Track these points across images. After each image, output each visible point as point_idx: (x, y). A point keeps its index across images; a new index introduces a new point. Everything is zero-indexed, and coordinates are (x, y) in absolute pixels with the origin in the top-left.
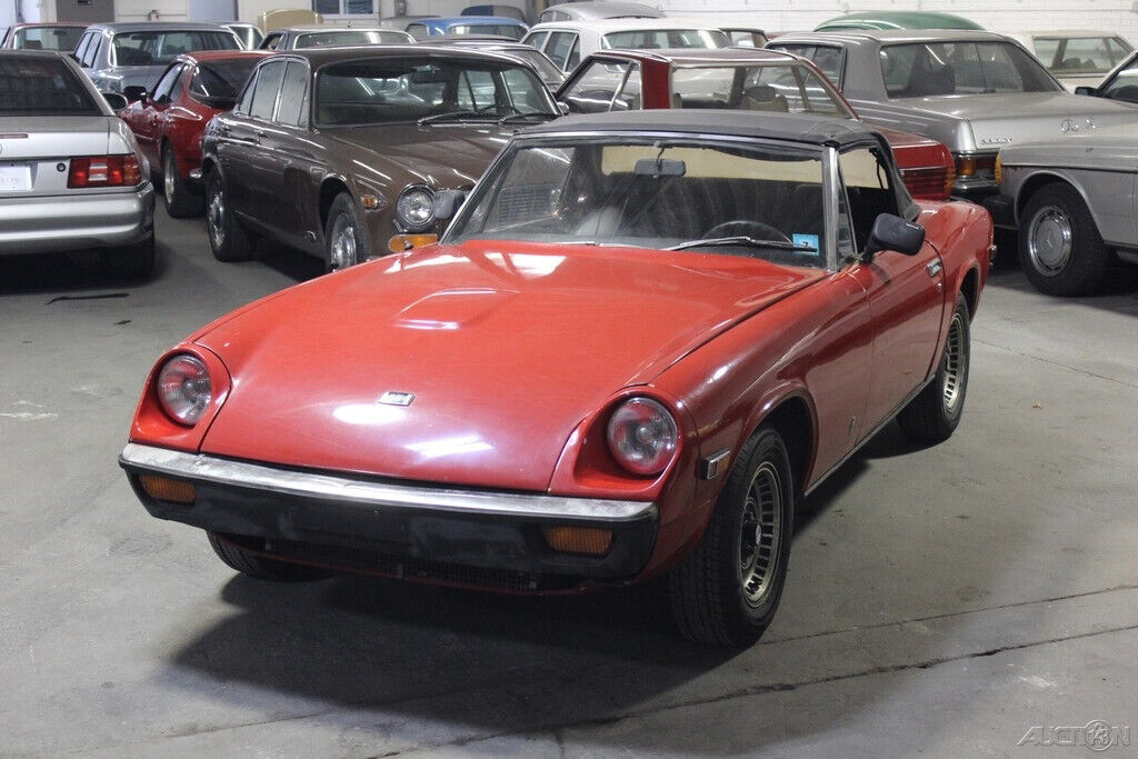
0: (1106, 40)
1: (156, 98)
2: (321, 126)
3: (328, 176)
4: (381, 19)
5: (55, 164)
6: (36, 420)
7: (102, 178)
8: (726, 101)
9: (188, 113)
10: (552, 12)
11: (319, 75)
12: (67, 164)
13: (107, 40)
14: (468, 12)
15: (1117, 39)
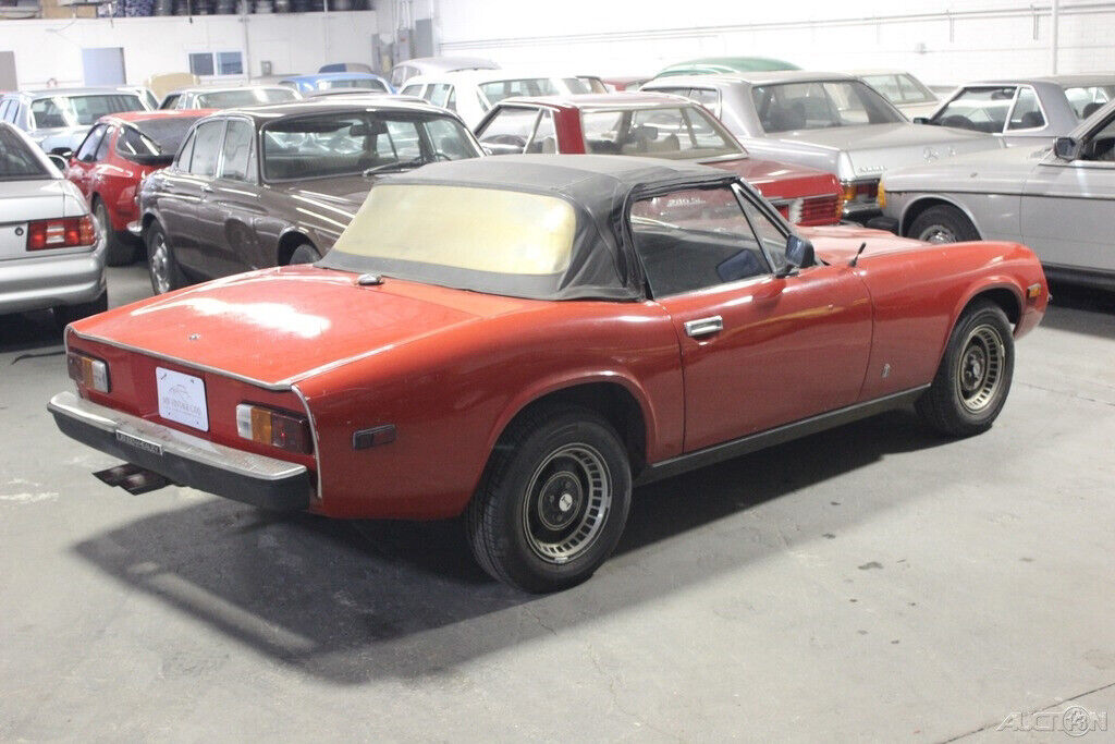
0: (896, 76)
1: (81, 156)
2: (271, 181)
3: (287, 230)
4: (250, 79)
5: (14, 228)
6: (37, 502)
7: (59, 239)
8: (613, 140)
9: (118, 170)
10: (402, 67)
11: (264, 132)
12: (25, 228)
13: (24, 107)
14: (325, 70)
15: (908, 76)
